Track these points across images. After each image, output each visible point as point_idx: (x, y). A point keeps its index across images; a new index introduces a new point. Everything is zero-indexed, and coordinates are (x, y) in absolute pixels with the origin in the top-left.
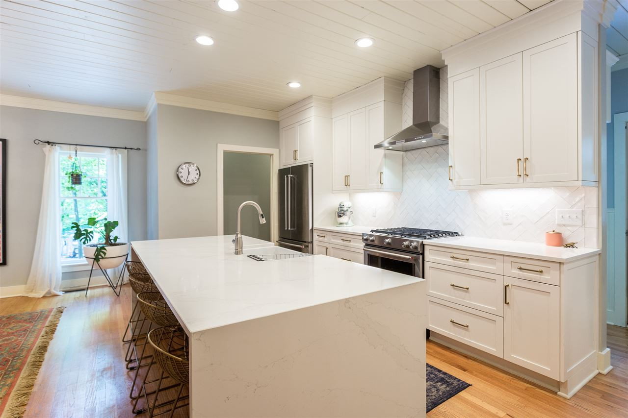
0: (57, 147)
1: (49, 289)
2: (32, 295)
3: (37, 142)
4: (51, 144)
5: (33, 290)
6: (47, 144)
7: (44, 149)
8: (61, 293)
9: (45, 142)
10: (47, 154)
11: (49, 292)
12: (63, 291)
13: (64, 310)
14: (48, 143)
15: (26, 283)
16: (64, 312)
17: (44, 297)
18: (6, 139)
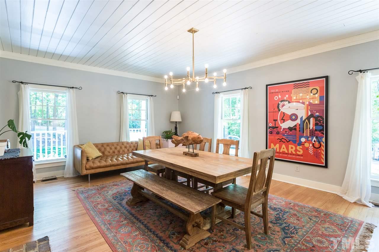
0: (369, 74)
1: (360, 197)
2: (345, 197)
3: (350, 73)
4: (363, 71)
5: (346, 193)
6: (359, 72)
7: (357, 77)
8: (371, 205)
9: (358, 71)
10: (359, 81)
11: (360, 200)
12: (372, 203)
13: (374, 230)
14: (361, 71)
15: (341, 186)
16: (374, 232)
17: (355, 203)
18: (328, 75)
